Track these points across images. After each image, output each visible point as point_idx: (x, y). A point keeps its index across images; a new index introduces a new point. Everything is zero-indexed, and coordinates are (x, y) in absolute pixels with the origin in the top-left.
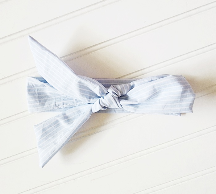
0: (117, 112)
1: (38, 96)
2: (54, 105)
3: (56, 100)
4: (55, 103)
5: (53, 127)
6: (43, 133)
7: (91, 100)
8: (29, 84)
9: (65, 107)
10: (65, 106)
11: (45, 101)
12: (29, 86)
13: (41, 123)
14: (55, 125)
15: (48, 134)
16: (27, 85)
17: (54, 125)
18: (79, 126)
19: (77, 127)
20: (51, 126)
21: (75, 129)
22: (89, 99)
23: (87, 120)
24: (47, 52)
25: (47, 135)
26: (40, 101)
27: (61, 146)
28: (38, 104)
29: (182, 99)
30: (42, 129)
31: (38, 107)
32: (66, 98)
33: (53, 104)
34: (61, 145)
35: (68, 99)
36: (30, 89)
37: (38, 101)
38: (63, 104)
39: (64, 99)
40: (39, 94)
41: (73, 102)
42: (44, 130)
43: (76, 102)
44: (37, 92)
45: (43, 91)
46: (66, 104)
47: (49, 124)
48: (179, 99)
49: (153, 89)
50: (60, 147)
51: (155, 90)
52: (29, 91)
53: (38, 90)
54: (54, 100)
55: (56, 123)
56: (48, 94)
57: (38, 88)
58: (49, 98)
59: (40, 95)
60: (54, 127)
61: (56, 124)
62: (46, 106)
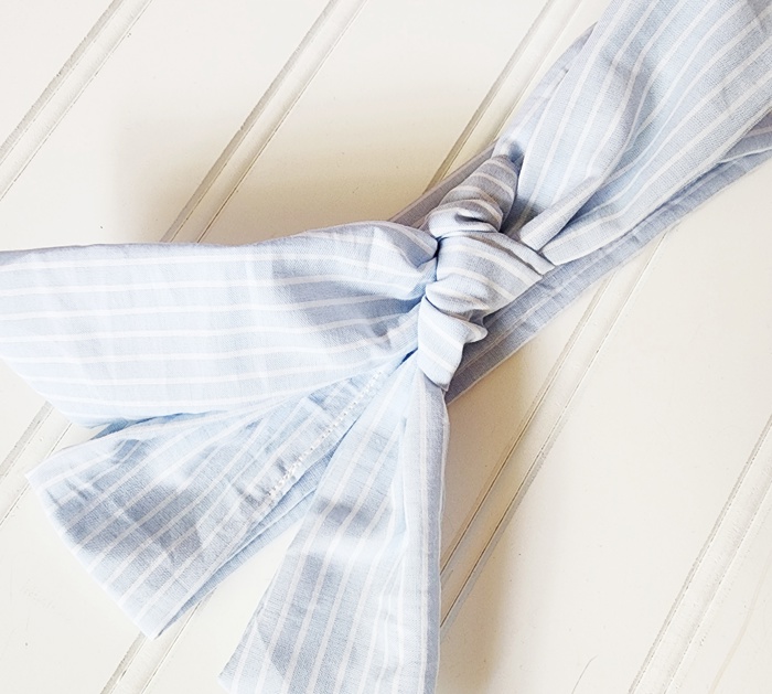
0: (535, 322)
1: (136, 525)
2: (242, 507)
3: (233, 481)
4: (241, 492)
5: (312, 607)
6: (289, 674)
7: (392, 333)
8: (56, 501)
9: (298, 478)
10: (296, 471)
11: (189, 523)
12: (61, 508)
13: (246, 637)
14: (318, 587)
15: (319, 662)
16: (49, 511)
17: (316, 594)
18: (433, 493)
19: (425, 500)
20: (302, 612)
21: (425, 515)
22: (380, 340)
23: (446, 437)
24: (35, 263)
25: (316, 671)
26: (164, 541)
27: (424, 659)
28: (162, 558)
29: (762, 15)
30: (267, 659)
31: (177, 574)
32: (275, 437)
33: (236, 502)
34: (424, 653)
35: (283, 434)
36: (77, 518)
37: (157, 547)
38: (283, 470)
39: (267, 449)
40: (136, 513)
41: (321, 428)
42: (281, 656)
43: (334, 417)
44: (119, 513)
45: (148, 489)
46: (295, 459)
47: (286, 606)
48: (755, 23)
49: (612, 68)
50: (423, 667)
51: (623, 72)
52: (79, 531)
53: (119, 501)
54: (229, 486)
55: (317, 576)
56: (183, 485)
57: (112, 489)
58: (197, 501)
59: (147, 518)
60: (319, 601)
61: (321, 579)
62: (208, 540)
